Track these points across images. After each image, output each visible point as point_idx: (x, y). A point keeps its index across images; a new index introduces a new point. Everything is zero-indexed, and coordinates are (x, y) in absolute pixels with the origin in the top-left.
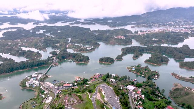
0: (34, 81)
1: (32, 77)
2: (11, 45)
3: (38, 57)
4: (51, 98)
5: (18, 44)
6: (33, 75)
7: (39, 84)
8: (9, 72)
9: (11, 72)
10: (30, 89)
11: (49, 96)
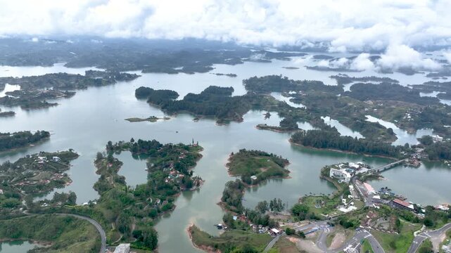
0: (345, 173)
1: (348, 167)
2: (351, 107)
3: (385, 139)
4: (351, 208)
5: (363, 108)
6: (352, 164)
7: (351, 181)
8: (318, 148)
9: (322, 147)
10: (333, 182)
11: (352, 203)
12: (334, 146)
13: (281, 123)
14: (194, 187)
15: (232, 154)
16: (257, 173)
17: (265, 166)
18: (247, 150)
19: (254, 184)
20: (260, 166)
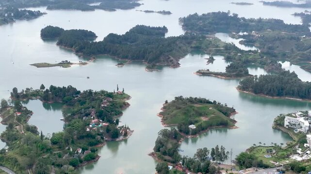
0: (303, 121)
9: (277, 95)
10: (289, 132)
12: (293, 94)
13: (228, 68)
14: (121, 138)
15: (166, 102)
16: (197, 122)
17: (205, 115)
18: (184, 97)
19: (192, 134)
20: (201, 115)
